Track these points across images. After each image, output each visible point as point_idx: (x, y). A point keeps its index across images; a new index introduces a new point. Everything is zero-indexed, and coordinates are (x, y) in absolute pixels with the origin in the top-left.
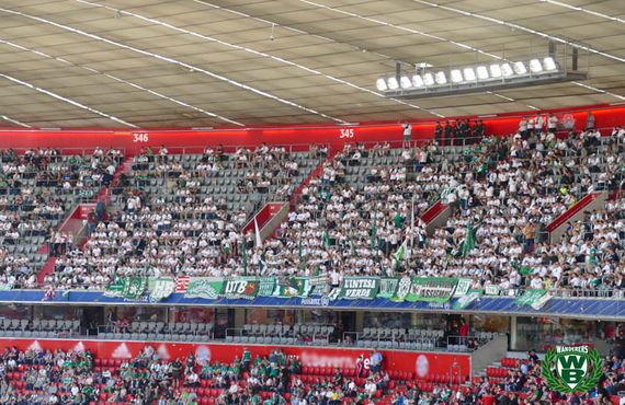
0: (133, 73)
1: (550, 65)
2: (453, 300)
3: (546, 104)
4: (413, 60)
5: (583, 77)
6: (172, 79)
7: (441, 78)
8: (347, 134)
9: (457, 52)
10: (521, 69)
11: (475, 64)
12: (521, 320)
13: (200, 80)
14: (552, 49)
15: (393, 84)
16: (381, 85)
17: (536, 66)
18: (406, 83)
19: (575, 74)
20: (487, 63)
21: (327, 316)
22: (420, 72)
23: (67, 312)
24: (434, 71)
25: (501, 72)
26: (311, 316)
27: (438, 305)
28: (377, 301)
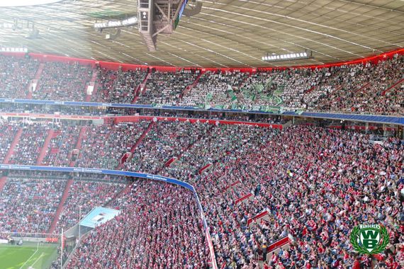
0: (202, 54)
1: (305, 55)
2: (279, 112)
3: (303, 64)
4: (271, 52)
5: (313, 58)
6: (212, 56)
7: (278, 57)
8: (254, 70)
9: (282, 51)
10: (298, 55)
11: (287, 54)
12: (295, 117)
13: (219, 56)
14: (306, 51)
15: (266, 58)
16: (263, 58)
17: (302, 55)
18: (269, 58)
19: (310, 57)
20: (290, 54)
21: (248, 114)
22: (273, 55)
23: (184, 112)
24: (276, 55)
25: (293, 56)
26: (244, 115)
27: (275, 113)
28: (260, 111)
